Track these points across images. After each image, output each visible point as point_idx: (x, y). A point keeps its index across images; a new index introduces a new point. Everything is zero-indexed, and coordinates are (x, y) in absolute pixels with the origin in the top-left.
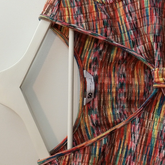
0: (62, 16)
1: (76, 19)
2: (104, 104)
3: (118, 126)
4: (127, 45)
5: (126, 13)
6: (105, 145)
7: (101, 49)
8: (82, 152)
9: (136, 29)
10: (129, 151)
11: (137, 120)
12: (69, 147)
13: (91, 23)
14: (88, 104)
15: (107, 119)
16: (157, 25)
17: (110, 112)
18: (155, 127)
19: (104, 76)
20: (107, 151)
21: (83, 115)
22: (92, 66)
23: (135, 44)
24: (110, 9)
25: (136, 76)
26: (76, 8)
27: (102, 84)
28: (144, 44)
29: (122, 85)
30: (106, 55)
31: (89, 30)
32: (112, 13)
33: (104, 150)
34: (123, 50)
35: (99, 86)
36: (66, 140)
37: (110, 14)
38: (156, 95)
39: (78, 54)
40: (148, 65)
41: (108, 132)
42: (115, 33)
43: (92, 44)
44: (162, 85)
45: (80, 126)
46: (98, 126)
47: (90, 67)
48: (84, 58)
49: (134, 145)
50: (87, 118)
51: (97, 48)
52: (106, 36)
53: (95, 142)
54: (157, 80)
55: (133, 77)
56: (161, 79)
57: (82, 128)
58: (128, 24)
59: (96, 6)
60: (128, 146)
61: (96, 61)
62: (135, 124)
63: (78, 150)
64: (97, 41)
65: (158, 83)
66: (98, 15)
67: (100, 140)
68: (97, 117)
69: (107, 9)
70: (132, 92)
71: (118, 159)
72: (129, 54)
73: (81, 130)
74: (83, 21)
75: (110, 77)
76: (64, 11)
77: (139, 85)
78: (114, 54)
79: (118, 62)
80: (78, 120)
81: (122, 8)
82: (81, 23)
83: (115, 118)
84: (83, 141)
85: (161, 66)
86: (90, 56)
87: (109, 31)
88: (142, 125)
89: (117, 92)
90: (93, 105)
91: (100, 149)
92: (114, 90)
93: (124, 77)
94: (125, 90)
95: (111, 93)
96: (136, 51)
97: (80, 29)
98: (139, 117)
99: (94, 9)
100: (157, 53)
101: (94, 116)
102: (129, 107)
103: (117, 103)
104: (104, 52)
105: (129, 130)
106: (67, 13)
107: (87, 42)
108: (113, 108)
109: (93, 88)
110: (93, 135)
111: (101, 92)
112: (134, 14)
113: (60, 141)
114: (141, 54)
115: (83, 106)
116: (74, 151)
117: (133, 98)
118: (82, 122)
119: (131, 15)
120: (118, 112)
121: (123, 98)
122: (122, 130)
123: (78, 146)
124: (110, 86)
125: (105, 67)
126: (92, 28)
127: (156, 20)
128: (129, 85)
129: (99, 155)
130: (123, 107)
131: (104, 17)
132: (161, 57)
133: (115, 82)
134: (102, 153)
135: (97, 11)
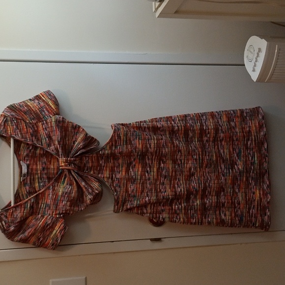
0: (6, 131)
1: (15, 132)
2: (33, 180)
3: (40, 192)
4: (45, 146)
5: (44, 129)
6: (33, 202)
7: (31, 148)
8: (20, 207)
9: (50, 137)
10: (47, 205)
11: (51, 187)
12: (12, 205)
13: (24, 135)
14: (24, 180)
15: (35, 188)
16: (59, 136)
17: (37, 185)
18: (61, 190)
19: (33, 164)
20: (35, 206)
21: (21, 187)
22: (26, 158)
23: (49, 145)
24: (35, 126)
25: (52, 163)
26: (15, 127)
27: (32, 169)
28: (54, 145)
29: (43, 169)
30: (33, 152)
31: (23, 138)
32: (36, 128)
33: (33, 205)
34: (42, 149)
35: (30, 170)
36: (10, 203)
37: (34, 129)
38: (61, 173)
39: (17, 152)
40: (57, 157)
41: (35, 195)
42: (38, 140)
43: (25, 146)
44: (63, 168)
45: (19, 194)
46: (30, 193)
47: (24, 159)
48: (21, 154)
50: (23, 189)
51: (28, 148)
52: (32, 141)
53: (27, 201)
54: (61, 165)
55: (50, 164)
56: (63, 164)
57: (20, 195)
58: (45, 134)
59: (26, 125)
60: (46, 202)
61: (27, 155)
62: (50, 190)
63: (17, 206)
64: (28, 144)
65: (62, 166)
66: (27, 130)
67: (30, 200)
68: (29, 188)
69: (33, 126)
70: (50, 173)
71: (41, 210)
72: (46, 151)
73: (19, 196)
74: (19, 133)
75: (37, 164)
76: (8, 128)
77: (54, 168)
78: (38, 151)
79: (41, 156)
80: (17, 190)
81: (41, 126)
82: (18, 134)
83: (39, 188)
84: (21, 201)
85: (63, 157)
86: (24, 153)
87: (34, 139)
88: (54, 190)
89: (41, 173)
90: (27, 181)
91: (30, 205)
92: (39, 172)
93: (45, 164)
94: (45, 172)
95: (38, 174)
96: (50, 149)
97: (17, 138)
98: (52, 186)
99: (25, 127)
100: (60, 151)
101: (27, 187)
102: (49, 182)
103: (41, 179)
104: (32, 150)
105: (47, 193)
106: (9, 129)
107: (22, 144)
108: (39, 183)
109: (26, 171)
110: (27, 198)
111: (31, 173)
112: (48, 129)
113: (7, 203)
114: (53, 151)
115: (21, 182)
116: (15, 207)
117: (51, 176)
118: (20, 192)
119: (46, 130)
120: (42, 184)
121: (45, 176)
122: (43, 193)
123: (18, 204)
124: (37, 170)
125: (33, 159)
127: (58, 133)
128: (48, 169)
129: (30, 208)
130: (45, 182)
131: (31, 131)
132: (62, 152)
133: (39, 167)
134: (32, 207)
135: (27, 128)
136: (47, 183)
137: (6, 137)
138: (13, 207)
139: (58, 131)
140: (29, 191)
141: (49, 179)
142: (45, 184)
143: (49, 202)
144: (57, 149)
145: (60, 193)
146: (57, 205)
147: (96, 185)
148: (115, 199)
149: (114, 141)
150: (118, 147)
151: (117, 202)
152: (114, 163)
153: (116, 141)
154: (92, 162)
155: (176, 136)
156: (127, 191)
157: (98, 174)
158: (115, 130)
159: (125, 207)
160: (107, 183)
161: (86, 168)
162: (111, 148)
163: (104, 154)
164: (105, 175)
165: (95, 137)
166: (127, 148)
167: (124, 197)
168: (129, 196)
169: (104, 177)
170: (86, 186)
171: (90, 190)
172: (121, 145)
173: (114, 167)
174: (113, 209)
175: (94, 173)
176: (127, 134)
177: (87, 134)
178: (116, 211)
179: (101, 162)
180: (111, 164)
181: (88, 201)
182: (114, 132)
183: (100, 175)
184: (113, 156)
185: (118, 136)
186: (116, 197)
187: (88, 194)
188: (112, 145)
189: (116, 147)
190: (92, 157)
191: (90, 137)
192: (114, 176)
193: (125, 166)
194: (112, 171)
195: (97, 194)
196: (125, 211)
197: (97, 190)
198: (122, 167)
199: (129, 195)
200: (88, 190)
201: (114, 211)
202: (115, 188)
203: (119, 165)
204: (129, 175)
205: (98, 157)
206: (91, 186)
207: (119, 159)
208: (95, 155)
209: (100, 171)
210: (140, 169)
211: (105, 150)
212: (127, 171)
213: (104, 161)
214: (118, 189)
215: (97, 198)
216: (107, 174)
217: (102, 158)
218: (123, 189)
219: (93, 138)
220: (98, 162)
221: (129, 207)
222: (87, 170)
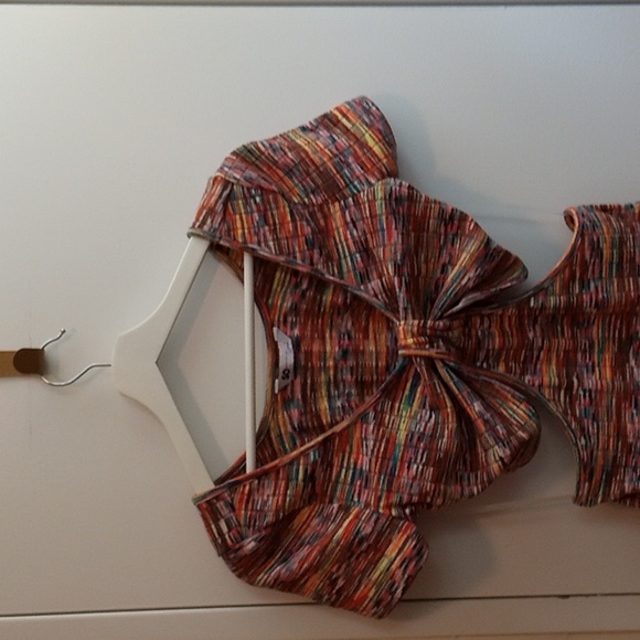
0: (230, 231)
1: (257, 234)
2: (313, 390)
3: (338, 428)
4: (350, 279)
5: (346, 223)
6: (315, 462)
7: (304, 286)
8: (273, 476)
9: (366, 251)
10: (358, 473)
11: (372, 415)
12: (250, 468)
13: (284, 242)
14: (283, 390)
15: (318, 417)
16: (399, 247)
17: (324, 404)
18: (403, 426)
19: (312, 338)
20: (320, 475)
21: (275, 412)
22: (289, 319)
23: (364, 278)
24: (319, 215)
25: (371, 336)
26: (256, 216)
27: (309, 354)
28: (380, 278)
29: (345, 354)
30: (315, 298)
31: (281, 253)
32: (322, 222)
33: (313, 471)
34: (341, 288)
35: (302, 357)
36: (243, 459)
37: (317, 224)
38: (403, 369)
39: (261, 297)
40: (389, 315)
41: (320, 438)
42: (328, 259)
43: (288, 278)
44: (412, 352)
45: (269, 431)
46: (303, 432)
47: (285, 321)
48: (274, 306)
49: (366, 459)
50: (282, 416)
51: (297, 285)
52: (312, 264)
53: (297, 458)
54: (403, 343)
55: (366, 337)
56: (410, 341)
57: (273, 436)
58: (350, 241)
59: (291, 212)
60: (356, 464)
61: (295, 309)
62: (368, 424)
63: (266, 473)
64: (296, 273)
65: (406, 347)
66: (295, 228)
67: (305, 454)
68: (301, 414)
69: (312, 215)
70: (365, 366)
71: (339, 487)
72: (355, 297)
73: (270, 439)
74: (269, 237)
75: (323, 338)
76: (234, 222)
77: (377, 353)
78: (328, 297)
79: (338, 311)
80: (264, 421)
81: (339, 214)
82: (266, 242)
83: (333, 416)
84: (274, 457)
85: (410, 316)
86: (283, 301)
87: (316, 256)
88: (379, 424)
89: (336, 367)
90: (292, 392)
91: (306, 471)
92: (331, 363)
93: (349, 338)
94: (351, 362)
95: (326, 369)
96: (367, 291)
97: (264, 253)
98: (375, 410)
99: (289, 218)
100: (401, 296)
101: (295, 413)
102: (361, 396)
103: (337, 387)
104: (310, 294)
105: (357, 435)
106: (239, 224)
107: (278, 274)
108: (329, 397)
109: (291, 360)
110: (294, 447)
111: (306, 367)
112: (360, 224)
113: (231, 461)
114: (376, 296)
115: (274, 395)
116: (260, 476)
117: (367, 378)
118: (272, 425)
119: (355, 226)
120: (339, 404)
121: (348, 377)
122: (346, 435)
123: (267, 467)
124: (323, 356)
125: (313, 322)
126: (285, 250)
127: (396, 238)
128: (358, 353)
129: (304, 480)
130: (349, 395)
131: (308, 230)
132: (409, 301)
133: (332, 348)
134: (310, 478)
135: (294, 220)
136: (354, 399)
137: (228, 249)
138: (252, 477)
139: (395, 232)
140: (300, 422)
141: (363, 386)
142: (349, 402)
143: (365, 463)
144: (389, 291)
145: (402, 436)
146: (392, 474)
147: (518, 412)
148: (581, 460)
149: (576, 267)
150: (592, 285)
151: (586, 470)
152: (574, 337)
153: (584, 265)
154: (503, 334)
156: (620, 432)
157: (523, 373)
158: (582, 226)
159: (615, 490)
160: (552, 405)
161: (482, 355)
162: (566, 288)
163: (543, 307)
164: (546, 380)
165: (515, 252)
166: (621, 286)
167: (611, 454)
168: (629, 452)
169: (541, 386)
170: (488, 416)
171: (500, 429)
172: (601, 277)
173: (575, 352)
174: (574, 493)
175: (509, 370)
176: (622, 242)
177: (489, 241)
178: (584, 500)
179: (531, 335)
180: (563, 343)
181: (495, 467)
182: (581, 234)
183: (527, 378)
184: (574, 316)
185: (593, 250)
186: (585, 454)
187: (492, 442)
188: (572, 277)
189: (584, 284)
190: (501, 316)
191: (499, 250)
192: (575, 381)
193: (611, 349)
194: (568, 363)
195: (523, 443)
196: (615, 500)
197: (522, 427)
198: (601, 351)
199: (628, 448)
200: (493, 430)
201: (577, 500)
202: (579, 421)
203: (591, 346)
204: (624, 378)
205: (520, 317)
206: (501, 415)
207: (590, 324)
208: (512, 311)
209: (529, 363)
211: (546, 295)
212: (620, 365)
213: (542, 330)
214: (592, 429)
215: (523, 453)
216: (550, 374)
217: (535, 321)
218: (607, 427)
219: (507, 255)
220: (522, 332)
221: (628, 487)
222: (487, 358)
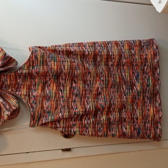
147: (13, 102)
148: (31, 115)
149: (31, 62)
150: (35, 67)
151: (33, 117)
152: (31, 82)
153: (33, 62)
154: (10, 80)
155: (86, 60)
156: (42, 107)
157: (16, 91)
158: (33, 51)
159: (40, 122)
160: (24, 100)
161: (4, 86)
162: (28, 68)
163: (22, 73)
164: (23, 93)
165: (14, 57)
166: (43, 68)
167: (40, 113)
168: (44, 112)
169: (21, 95)
170: (4, 103)
171: (8, 107)
172: (38, 65)
173: (31, 85)
174: (29, 124)
175: (12, 90)
176: (43, 56)
177: (5, 54)
178: (32, 126)
179: (19, 81)
180: (28, 83)
181: (6, 117)
182: (32, 53)
183: (17, 93)
184: (30, 75)
185: (35, 58)
186: (32, 113)
187: (5, 110)
188: (30, 65)
189: (33, 67)
190: (10, 75)
191: (8, 57)
192: (31, 93)
193: (41, 85)
194: (29, 89)
195: (14, 111)
196: (40, 125)
197: (14, 106)
198: (38, 86)
200: (5, 107)
201: (30, 126)
202: (31, 104)
203: (36, 84)
204: (44, 93)
205: (16, 76)
206: (9, 103)
207: (35, 78)
208: (13, 74)
209: (18, 88)
210: (55, 88)
211: (23, 70)
212: (43, 89)
213: (22, 80)
214: (35, 106)
215: (15, 114)
216: (24, 91)
217: (20, 77)
218: (39, 106)
219: (11, 58)
220: (16, 80)
221: (44, 122)
222: (6, 87)
